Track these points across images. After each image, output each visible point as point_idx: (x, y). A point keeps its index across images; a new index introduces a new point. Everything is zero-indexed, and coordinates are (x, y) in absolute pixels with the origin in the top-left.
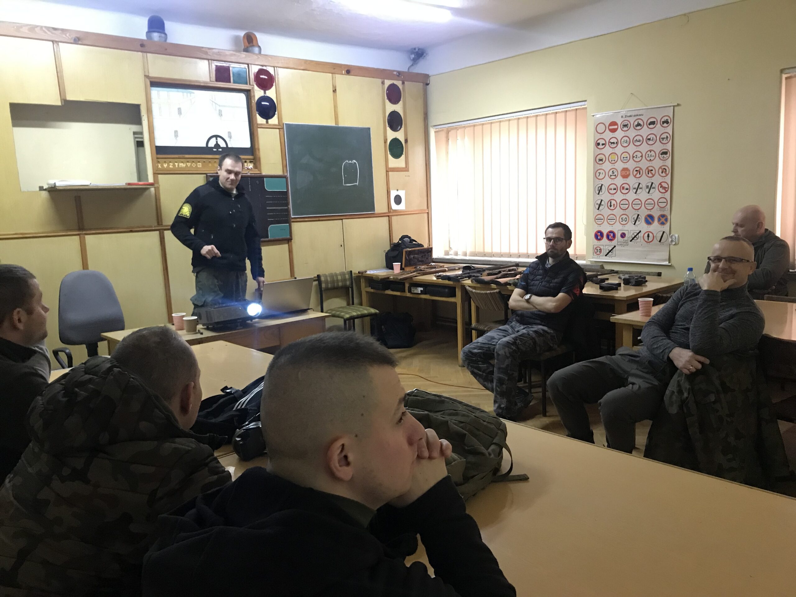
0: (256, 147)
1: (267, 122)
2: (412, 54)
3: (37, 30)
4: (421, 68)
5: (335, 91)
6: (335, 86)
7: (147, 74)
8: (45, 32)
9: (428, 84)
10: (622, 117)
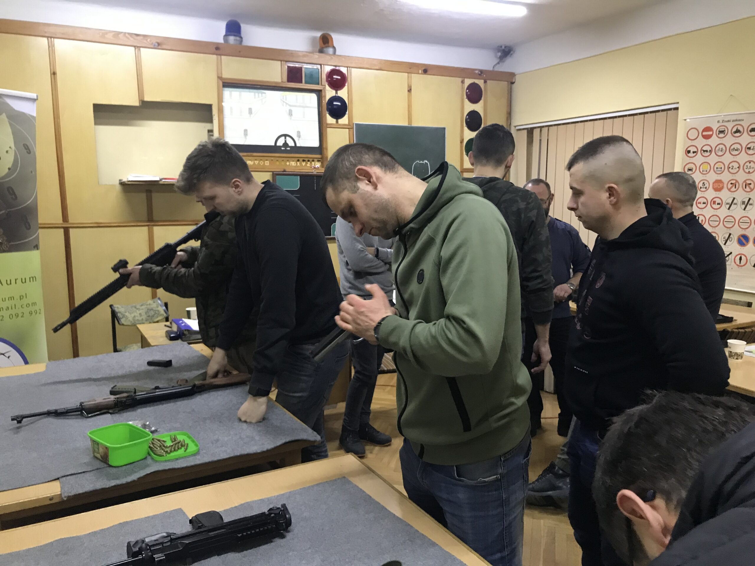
0: (324, 146)
1: (337, 122)
2: (498, 52)
3: (121, 36)
4: (507, 66)
5: (410, 91)
6: (410, 86)
7: (220, 76)
8: (128, 38)
9: (513, 83)
10: (718, 122)
